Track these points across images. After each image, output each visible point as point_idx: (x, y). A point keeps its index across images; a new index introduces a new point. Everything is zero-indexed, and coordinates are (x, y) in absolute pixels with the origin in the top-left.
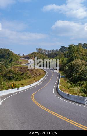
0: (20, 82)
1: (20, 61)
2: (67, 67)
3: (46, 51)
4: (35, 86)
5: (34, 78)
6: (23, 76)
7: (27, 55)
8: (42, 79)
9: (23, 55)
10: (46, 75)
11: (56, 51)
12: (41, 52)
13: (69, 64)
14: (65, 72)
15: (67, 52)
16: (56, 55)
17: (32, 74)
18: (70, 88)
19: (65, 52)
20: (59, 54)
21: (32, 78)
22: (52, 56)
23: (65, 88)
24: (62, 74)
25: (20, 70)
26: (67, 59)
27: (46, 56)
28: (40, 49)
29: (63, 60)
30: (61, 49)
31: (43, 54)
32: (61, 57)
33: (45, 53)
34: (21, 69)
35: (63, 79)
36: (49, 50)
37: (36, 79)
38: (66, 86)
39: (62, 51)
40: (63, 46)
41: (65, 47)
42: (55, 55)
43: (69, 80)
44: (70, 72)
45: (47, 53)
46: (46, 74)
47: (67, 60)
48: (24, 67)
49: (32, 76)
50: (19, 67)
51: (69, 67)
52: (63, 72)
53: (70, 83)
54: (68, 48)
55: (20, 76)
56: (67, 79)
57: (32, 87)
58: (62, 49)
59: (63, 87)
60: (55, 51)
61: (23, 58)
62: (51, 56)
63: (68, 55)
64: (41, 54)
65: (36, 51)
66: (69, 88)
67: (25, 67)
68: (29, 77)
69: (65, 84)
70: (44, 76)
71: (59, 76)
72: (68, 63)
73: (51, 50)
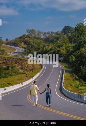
0: (6, 79)
1: (2, 49)
2: (74, 58)
3: (41, 33)
4: (28, 85)
5: (25, 73)
6: (7, 71)
7: (13, 40)
8: (38, 75)
9: (7, 40)
10: (42, 69)
11: (57, 33)
12: (34, 35)
13: (77, 53)
14: (70, 64)
15: (73, 35)
16: (57, 39)
17: (22, 68)
18: (80, 88)
19: (70, 34)
20: (62, 37)
21: (23, 74)
22: (51, 41)
23: (73, 88)
24: (66, 67)
25: (3, 63)
26: (73, 45)
27: (42, 40)
28: (32, 31)
29: (68, 47)
30: (64, 30)
31: (37, 38)
32: (64, 42)
33: (39, 37)
34: (5, 61)
35: (69, 75)
36: (46, 32)
37: (29, 76)
38: (73, 85)
39: (65, 34)
40: (67, 26)
41: (71, 28)
42: (55, 40)
43: (77, 76)
44: (79, 65)
45: (43, 37)
46: (43, 67)
47: (74, 47)
48: (9, 58)
49: (22, 71)
50: (2, 58)
51: (77, 57)
52: (68, 65)
53: (80, 81)
54: (76, 29)
55: (4, 72)
56: (74, 75)
57: (23, 87)
58: (66, 31)
59: (69, 85)
60: (55, 33)
61: (6, 44)
62: (49, 41)
63: (75, 39)
64: (35, 37)
65: (27, 34)
66: (78, 88)
67: (11, 58)
68: (16, 73)
69: (71, 81)
70: (40, 70)
71: (63, 70)
72: (75, 51)
73: (49, 32)
